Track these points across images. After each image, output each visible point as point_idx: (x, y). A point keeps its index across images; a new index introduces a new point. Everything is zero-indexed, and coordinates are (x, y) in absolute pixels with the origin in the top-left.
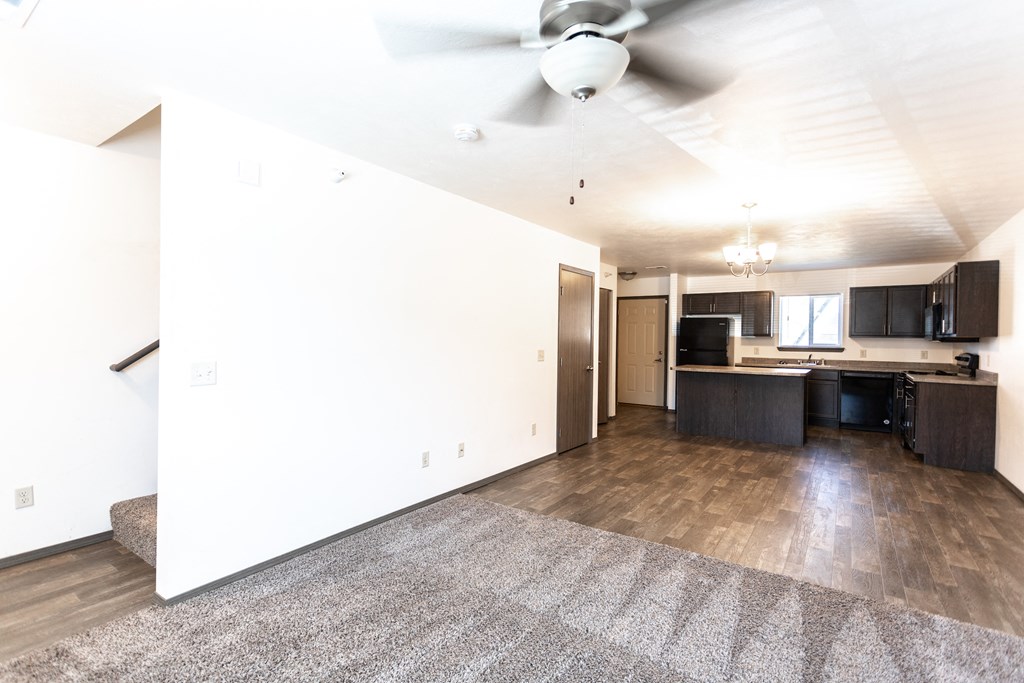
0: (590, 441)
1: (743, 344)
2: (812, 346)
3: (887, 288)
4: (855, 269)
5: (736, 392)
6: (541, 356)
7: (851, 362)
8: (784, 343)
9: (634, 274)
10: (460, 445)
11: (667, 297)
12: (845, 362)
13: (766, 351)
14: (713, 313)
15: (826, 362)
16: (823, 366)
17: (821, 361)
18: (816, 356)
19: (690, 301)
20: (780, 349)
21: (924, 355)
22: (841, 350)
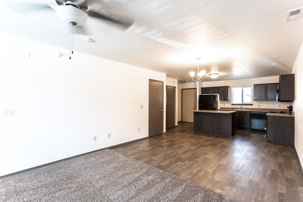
0: (163, 133)
1: (220, 103)
2: (243, 104)
3: (266, 84)
4: (256, 78)
5: (211, 118)
6: (142, 107)
7: (255, 109)
8: (234, 103)
9: (185, 82)
10: (109, 134)
11: (196, 89)
12: (253, 109)
13: (228, 105)
14: (210, 93)
15: (247, 109)
16: (246, 110)
17: (245, 108)
18: (243, 107)
19: (203, 90)
20: (232, 105)
21: (280, 106)
22: (252, 105)
